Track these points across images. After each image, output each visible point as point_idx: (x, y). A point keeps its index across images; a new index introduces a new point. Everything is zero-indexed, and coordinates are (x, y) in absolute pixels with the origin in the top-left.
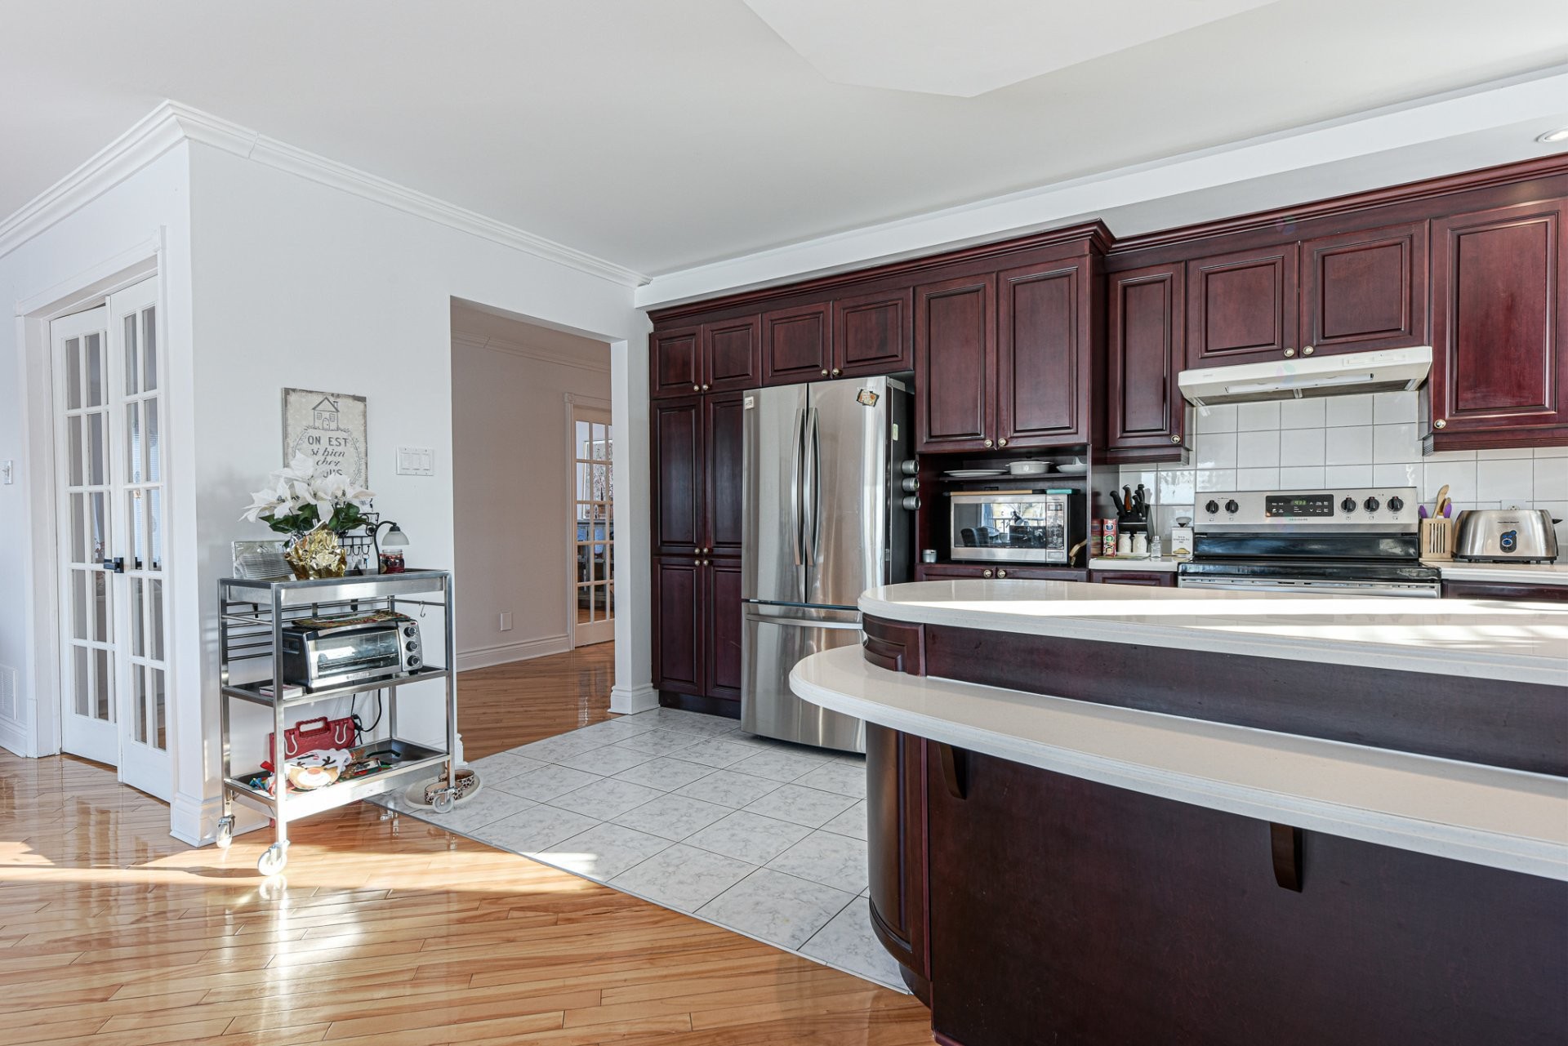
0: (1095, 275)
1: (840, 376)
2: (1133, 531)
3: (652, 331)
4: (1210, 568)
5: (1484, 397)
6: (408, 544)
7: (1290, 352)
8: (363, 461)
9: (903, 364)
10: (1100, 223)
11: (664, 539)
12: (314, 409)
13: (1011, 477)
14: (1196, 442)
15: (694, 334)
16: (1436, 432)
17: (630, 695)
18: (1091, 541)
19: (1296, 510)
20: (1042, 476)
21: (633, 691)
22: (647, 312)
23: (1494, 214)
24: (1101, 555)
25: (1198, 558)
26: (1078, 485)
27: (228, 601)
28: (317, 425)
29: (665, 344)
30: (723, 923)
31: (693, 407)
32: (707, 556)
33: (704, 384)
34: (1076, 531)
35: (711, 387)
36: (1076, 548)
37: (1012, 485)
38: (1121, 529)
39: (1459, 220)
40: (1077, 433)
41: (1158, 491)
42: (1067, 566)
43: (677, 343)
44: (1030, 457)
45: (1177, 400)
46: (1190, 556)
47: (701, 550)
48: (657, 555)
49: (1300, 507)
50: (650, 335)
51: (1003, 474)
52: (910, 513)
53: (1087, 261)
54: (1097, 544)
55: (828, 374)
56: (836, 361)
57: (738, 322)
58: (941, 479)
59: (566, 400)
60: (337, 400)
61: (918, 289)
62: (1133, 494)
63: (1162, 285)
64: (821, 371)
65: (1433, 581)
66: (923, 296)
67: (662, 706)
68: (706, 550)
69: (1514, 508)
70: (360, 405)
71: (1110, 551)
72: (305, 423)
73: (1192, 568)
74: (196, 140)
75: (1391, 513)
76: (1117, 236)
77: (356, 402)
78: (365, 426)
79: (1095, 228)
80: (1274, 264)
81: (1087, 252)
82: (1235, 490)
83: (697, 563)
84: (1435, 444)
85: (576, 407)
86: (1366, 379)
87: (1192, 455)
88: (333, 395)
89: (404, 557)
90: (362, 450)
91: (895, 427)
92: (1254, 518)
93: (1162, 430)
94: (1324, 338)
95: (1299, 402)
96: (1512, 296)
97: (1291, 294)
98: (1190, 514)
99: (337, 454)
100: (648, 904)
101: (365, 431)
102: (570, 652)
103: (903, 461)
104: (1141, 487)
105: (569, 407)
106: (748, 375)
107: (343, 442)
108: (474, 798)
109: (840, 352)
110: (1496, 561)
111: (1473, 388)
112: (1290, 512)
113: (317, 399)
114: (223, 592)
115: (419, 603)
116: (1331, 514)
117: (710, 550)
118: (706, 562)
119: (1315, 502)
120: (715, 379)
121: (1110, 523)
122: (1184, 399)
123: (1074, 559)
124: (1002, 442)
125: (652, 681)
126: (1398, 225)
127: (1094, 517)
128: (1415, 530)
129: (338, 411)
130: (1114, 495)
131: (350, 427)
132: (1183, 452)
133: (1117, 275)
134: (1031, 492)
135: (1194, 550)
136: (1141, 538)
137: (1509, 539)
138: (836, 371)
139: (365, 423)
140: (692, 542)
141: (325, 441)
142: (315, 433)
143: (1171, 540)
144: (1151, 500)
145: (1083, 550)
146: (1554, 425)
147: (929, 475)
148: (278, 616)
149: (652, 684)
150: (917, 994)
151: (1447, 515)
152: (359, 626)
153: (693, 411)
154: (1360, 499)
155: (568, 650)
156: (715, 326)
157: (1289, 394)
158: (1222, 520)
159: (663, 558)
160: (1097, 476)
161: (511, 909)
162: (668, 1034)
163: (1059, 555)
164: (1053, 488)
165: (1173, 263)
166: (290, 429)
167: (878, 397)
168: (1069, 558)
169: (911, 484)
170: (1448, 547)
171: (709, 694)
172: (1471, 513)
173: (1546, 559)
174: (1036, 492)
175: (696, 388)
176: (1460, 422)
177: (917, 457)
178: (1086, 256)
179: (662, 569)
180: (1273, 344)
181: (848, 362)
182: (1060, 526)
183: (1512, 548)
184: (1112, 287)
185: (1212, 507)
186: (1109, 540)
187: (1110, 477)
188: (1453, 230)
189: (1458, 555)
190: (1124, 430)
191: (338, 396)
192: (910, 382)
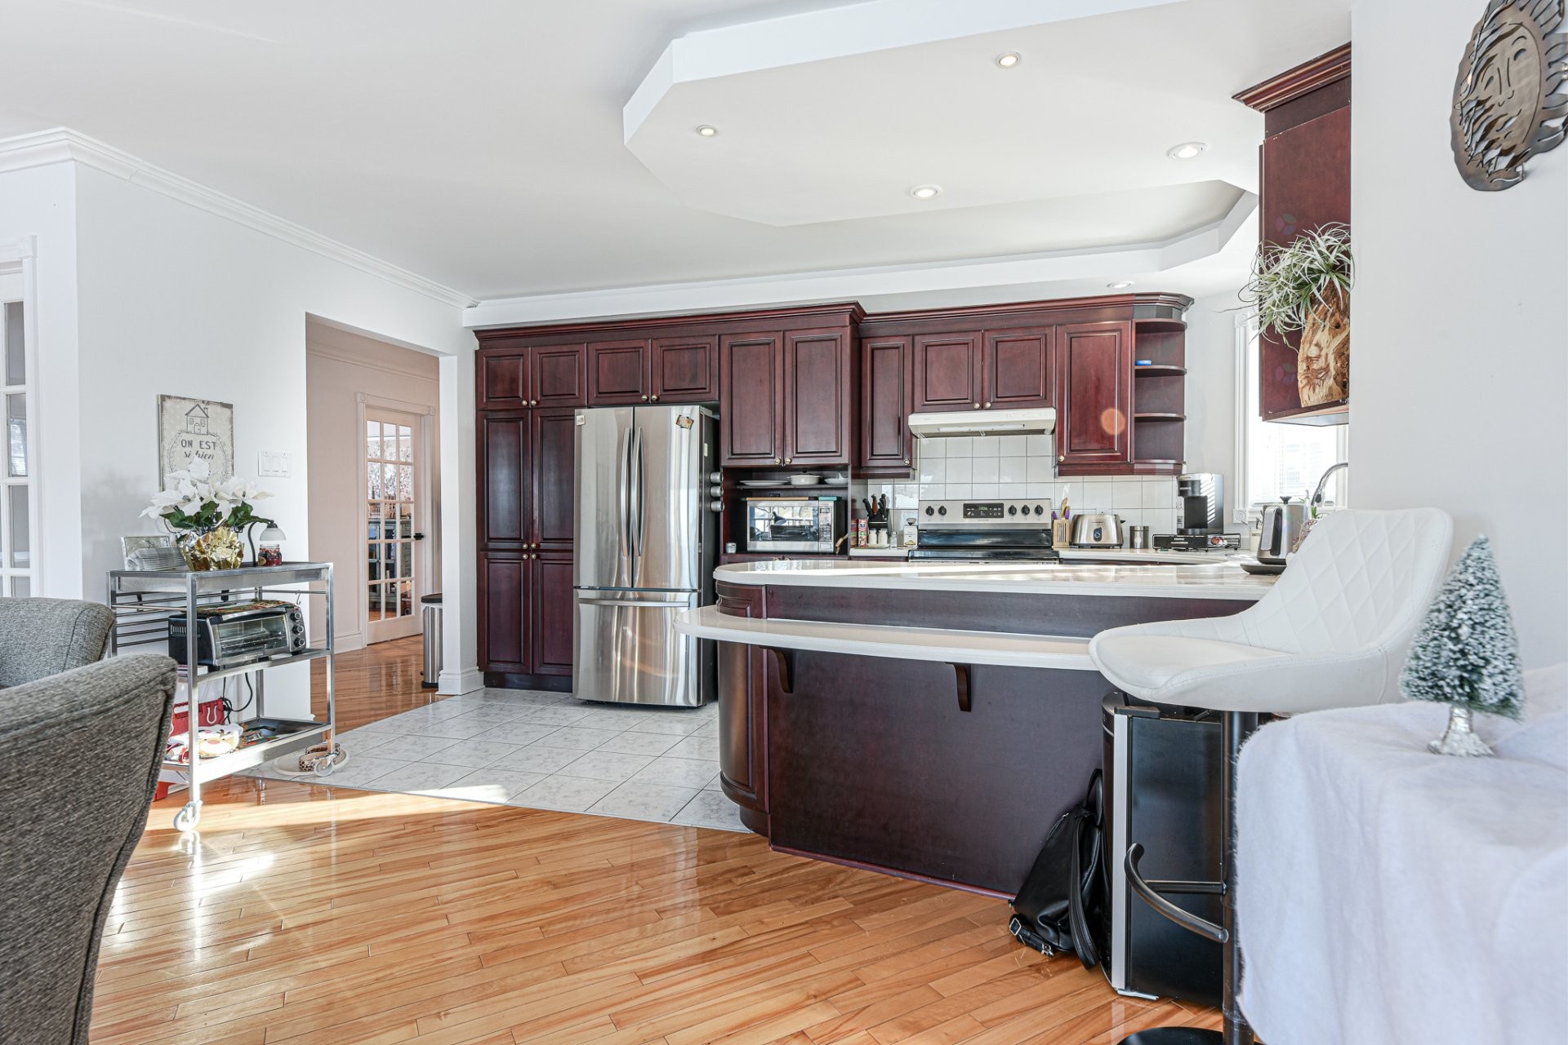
0: (853, 338)
1: (658, 402)
2: (878, 528)
3: (478, 348)
4: (929, 553)
5: (1085, 443)
6: (285, 539)
7: (977, 406)
8: (230, 463)
9: (711, 395)
10: (857, 304)
11: (491, 536)
12: (187, 414)
13: (792, 487)
14: (920, 464)
15: (522, 355)
16: (1059, 464)
17: (459, 677)
18: (850, 535)
19: (982, 514)
20: (815, 487)
21: (462, 673)
22: (474, 331)
23: (1089, 326)
24: (857, 546)
25: (921, 547)
26: (841, 494)
27: (118, 592)
28: (189, 429)
29: (493, 362)
30: (609, 814)
31: (522, 418)
32: (534, 551)
33: (532, 400)
34: (840, 529)
35: (538, 402)
36: (841, 541)
37: (791, 493)
38: (871, 527)
39: (1072, 328)
40: (841, 456)
41: (894, 499)
42: (833, 554)
43: (505, 362)
44: (805, 472)
45: (907, 434)
46: (916, 547)
47: (529, 546)
48: (482, 550)
49: (984, 512)
50: (476, 352)
51: (785, 484)
52: (716, 514)
53: (848, 330)
54: (854, 538)
55: (648, 400)
56: (654, 390)
57: (565, 349)
58: (738, 487)
59: (359, 400)
60: (207, 407)
61: (723, 338)
62: (878, 501)
63: (897, 350)
64: (642, 396)
65: (1055, 559)
66: (727, 342)
67: (487, 687)
68: (533, 546)
69: (1103, 514)
70: (227, 411)
71: (863, 543)
72: (179, 428)
73: (917, 554)
74: (82, 163)
75: (1036, 516)
76: (868, 311)
77: (224, 409)
78: (232, 431)
79: (853, 307)
80: (967, 344)
81: (848, 324)
82: (943, 499)
83: (525, 556)
84: (1059, 471)
85: (368, 406)
86: (1020, 427)
87: (917, 473)
88: (203, 402)
89: (281, 551)
90: (229, 453)
91: (706, 446)
92: (956, 519)
93: (897, 455)
94: (997, 397)
95: (983, 438)
96: (1098, 379)
97: (978, 366)
98: (915, 516)
99: (207, 457)
100: (546, 811)
101: (232, 435)
102: (363, 649)
103: (712, 472)
104: (883, 496)
105: (362, 407)
106: (574, 395)
107: (212, 446)
108: (347, 764)
109: (658, 383)
110: (1093, 547)
111: (1079, 436)
112: (978, 516)
113: (189, 405)
114: (113, 583)
115: (296, 592)
116: (1002, 516)
117: (538, 545)
118: (534, 556)
119: (993, 508)
120: (542, 395)
121: (863, 522)
122: (912, 434)
123: (839, 549)
124: (788, 460)
125: (478, 665)
126: (1038, 327)
127: (853, 518)
128: (1050, 528)
129: (207, 417)
130: (865, 501)
131: (219, 432)
132: (911, 471)
133: (868, 340)
134: (807, 498)
135: (918, 542)
136: (883, 533)
137: (1098, 533)
138: (654, 397)
139: (232, 428)
140: (520, 539)
141: (196, 445)
142: (188, 437)
143: (903, 535)
144: (889, 506)
145: (845, 542)
146: (1119, 462)
147: (729, 483)
148: (194, 601)
149: (478, 668)
150: (756, 831)
151: (1067, 518)
152: (246, 613)
153: (521, 423)
154: (1019, 507)
155: (360, 648)
156: (542, 350)
157: (977, 434)
158: (936, 521)
159: (490, 553)
160: (854, 487)
161: (434, 826)
162: (596, 870)
163: (828, 546)
164: (825, 496)
165: (905, 336)
166: (165, 433)
167: (693, 421)
168: (835, 548)
169: (717, 491)
170: (1067, 539)
171: (537, 672)
172: (1079, 516)
173: (1117, 545)
174: (811, 498)
175: (525, 403)
176: (1074, 458)
177: (722, 470)
178: (847, 326)
179: (489, 563)
180: (967, 399)
181: (665, 391)
182: (828, 525)
183: (1099, 539)
184: (864, 349)
185: (930, 511)
186: (862, 535)
187: (861, 487)
188: (1068, 333)
189: (1072, 544)
190: (872, 455)
191: (208, 403)
192: (716, 409)
